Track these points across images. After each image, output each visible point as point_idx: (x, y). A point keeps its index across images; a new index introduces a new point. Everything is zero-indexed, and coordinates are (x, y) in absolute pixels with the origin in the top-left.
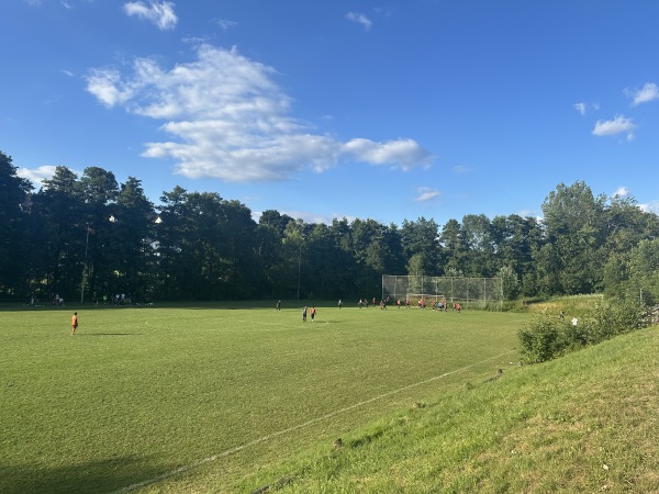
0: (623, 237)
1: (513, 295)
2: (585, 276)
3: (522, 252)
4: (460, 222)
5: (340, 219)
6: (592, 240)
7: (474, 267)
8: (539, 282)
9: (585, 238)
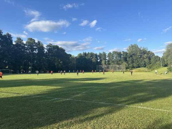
0: (146, 56)
1: (127, 68)
2: (139, 64)
3: (125, 59)
4: (112, 53)
5: (85, 52)
6: (139, 56)
7: (116, 63)
8: (130, 66)
9: (138, 56)
